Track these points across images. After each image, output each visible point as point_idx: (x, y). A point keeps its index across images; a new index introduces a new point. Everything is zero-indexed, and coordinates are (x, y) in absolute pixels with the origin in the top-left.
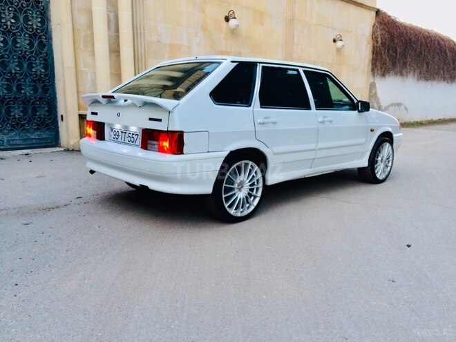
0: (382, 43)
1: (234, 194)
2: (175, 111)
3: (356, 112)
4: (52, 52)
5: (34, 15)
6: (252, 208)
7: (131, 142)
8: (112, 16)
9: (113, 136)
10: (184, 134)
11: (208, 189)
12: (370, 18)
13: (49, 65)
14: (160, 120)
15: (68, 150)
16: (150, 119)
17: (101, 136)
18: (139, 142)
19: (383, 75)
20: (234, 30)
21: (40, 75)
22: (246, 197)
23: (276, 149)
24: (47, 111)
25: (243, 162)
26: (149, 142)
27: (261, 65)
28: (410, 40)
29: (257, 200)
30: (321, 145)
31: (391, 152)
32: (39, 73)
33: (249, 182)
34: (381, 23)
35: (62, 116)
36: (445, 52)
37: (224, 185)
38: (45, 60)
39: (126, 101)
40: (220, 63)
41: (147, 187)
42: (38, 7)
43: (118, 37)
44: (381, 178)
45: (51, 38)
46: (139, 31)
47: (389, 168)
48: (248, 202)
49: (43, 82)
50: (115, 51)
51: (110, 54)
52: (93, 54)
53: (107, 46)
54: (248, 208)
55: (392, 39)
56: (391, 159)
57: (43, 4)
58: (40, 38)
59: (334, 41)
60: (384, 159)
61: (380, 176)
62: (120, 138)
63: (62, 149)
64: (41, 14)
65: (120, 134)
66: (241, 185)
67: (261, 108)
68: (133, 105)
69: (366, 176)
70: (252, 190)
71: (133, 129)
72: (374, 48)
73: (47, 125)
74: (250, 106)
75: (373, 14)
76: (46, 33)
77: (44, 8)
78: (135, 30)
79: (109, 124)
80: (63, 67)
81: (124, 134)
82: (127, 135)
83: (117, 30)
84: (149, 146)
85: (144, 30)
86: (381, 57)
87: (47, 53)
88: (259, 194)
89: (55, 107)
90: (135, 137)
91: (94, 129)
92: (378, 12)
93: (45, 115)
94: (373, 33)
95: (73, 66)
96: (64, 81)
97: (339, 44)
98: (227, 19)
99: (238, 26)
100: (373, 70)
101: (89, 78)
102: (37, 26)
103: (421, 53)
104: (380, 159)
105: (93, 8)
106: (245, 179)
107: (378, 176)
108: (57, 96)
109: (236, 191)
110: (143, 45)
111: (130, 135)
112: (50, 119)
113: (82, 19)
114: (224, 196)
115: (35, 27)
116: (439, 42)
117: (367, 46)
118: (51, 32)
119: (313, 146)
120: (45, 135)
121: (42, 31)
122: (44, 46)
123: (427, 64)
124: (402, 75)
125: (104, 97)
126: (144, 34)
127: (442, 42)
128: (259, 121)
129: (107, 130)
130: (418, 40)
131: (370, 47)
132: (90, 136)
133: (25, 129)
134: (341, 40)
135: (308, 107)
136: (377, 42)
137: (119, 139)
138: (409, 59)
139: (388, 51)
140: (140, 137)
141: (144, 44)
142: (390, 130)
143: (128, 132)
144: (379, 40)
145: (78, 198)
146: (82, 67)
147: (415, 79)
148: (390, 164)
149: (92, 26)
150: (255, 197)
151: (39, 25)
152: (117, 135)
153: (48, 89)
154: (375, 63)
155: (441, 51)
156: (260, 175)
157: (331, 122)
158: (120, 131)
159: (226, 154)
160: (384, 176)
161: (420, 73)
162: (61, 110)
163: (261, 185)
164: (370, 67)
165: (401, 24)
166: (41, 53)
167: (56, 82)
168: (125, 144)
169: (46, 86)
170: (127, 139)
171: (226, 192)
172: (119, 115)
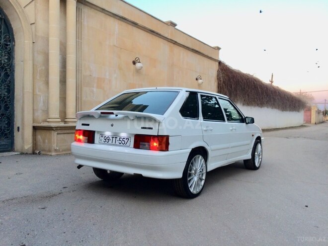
0: (223, 82)
1: (192, 178)
3: (245, 124)
4: (14, 80)
5: (3, 54)
7: (123, 144)
9: (103, 140)
11: (179, 175)
12: (216, 66)
13: (10, 89)
20: (139, 70)
21: (4, 97)
22: (198, 180)
23: (213, 147)
24: (6, 124)
25: (197, 156)
26: (141, 143)
27: (200, 94)
28: (238, 80)
29: (203, 182)
31: (261, 150)
32: (3, 96)
33: (200, 170)
34: (222, 70)
35: (18, 128)
36: (257, 88)
37: (188, 172)
38: (8, 86)
39: (116, 116)
40: (178, 92)
41: (141, 175)
42: (6, 48)
45: (14, 71)
47: (260, 160)
49: (6, 102)
50: (63, 81)
52: (47, 83)
54: (199, 187)
55: (229, 80)
56: (261, 153)
57: (10, 46)
58: (6, 70)
59: (197, 79)
60: (258, 154)
61: (257, 165)
62: (110, 141)
63: (17, 153)
64: (9, 53)
65: (111, 138)
66: (196, 172)
67: (204, 120)
71: (123, 135)
72: (218, 84)
73: (6, 134)
74: (198, 119)
75: (217, 63)
76: (10, 67)
77: (10, 49)
80: (23, 91)
81: (114, 138)
82: (118, 139)
84: (141, 146)
86: (224, 90)
87: (10, 82)
88: (204, 177)
89: (13, 121)
90: (126, 141)
91: (84, 136)
92: (220, 63)
93: (5, 127)
94: (218, 75)
95: (31, 91)
96: (23, 102)
97: (200, 81)
98: (134, 63)
99: (142, 67)
101: (42, 100)
102: (4, 61)
103: (245, 89)
104: (256, 153)
105: (50, 51)
106: (198, 168)
108: (15, 112)
109: (194, 175)
110: (80, 78)
111: (121, 139)
112: (8, 130)
115: (3, 62)
116: (254, 83)
117: (214, 83)
118: (14, 66)
119: (228, 145)
120: (4, 142)
121: (8, 66)
122: (9, 76)
123: (248, 95)
125: (102, 113)
126: (81, 70)
127: (256, 82)
128: (204, 129)
129: (97, 137)
130: (242, 80)
131: (216, 84)
132: (79, 141)
134: (201, 79)
135: (224, 120)
136: (220, 81)
138: (238, 92)
139: (227, 87)
142: (259, 135)
143: (118, 137)
144: (222, 79)
145: (64, 188)
146: (37, 92)
148: (261, 157)
150: (202, 180)
151: (6, 61)
152: (107, 140)
153: (9, 108)
155: (255, 87)
156: (204, 165)
157: (235, 130)
159: (190, 150)
160: (259, 165)
161: (245, 100)
162: (18, 122)
163: (205, 171)
165: (233, 70)
166: (6, 81)
167: (15, 102)
168: (117, 145)
169: (7, 105)
170: (117, 142)
171: (189, 176)
172: (112, 125)
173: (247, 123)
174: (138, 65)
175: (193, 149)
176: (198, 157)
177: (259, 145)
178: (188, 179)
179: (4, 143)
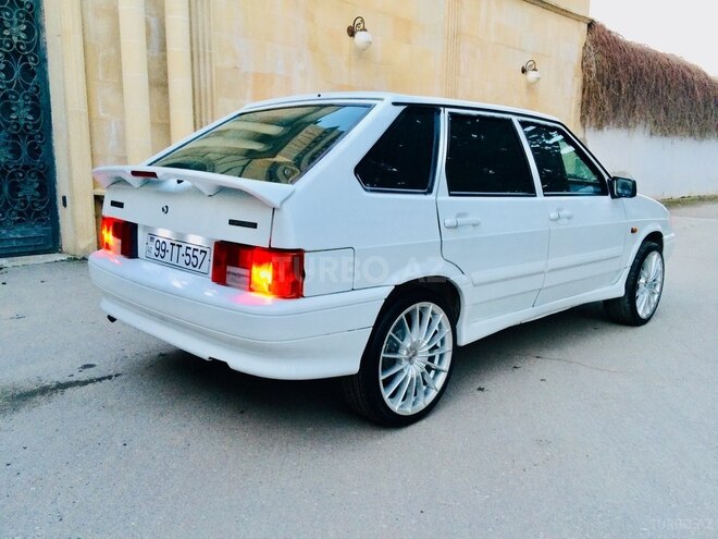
0: (598, 76)
2: (286, 207)
4: (46, 84)
5: (15, 19)
6: (433, 394)
7: (192, 266)
8: (154, 25)
9: (154, 251)
10: (306, 255)
11: (351, 366)
12: (579, 34)
13: (40, 107)
14: (254, 226)
15: (75, 259)
16: (232, 222)
17: (130, 249)
18: (208, 266)
19: (600, 127)
20: (364, 50)
21: (26, 125)
22: (423, 374)
23: (478, 276)
24: (37, 190)
25: (418, 306)
26: (229, 269)
27: (447, 110)
28: (641, 70)
29: (442, 378)
30: (554, 262)
31: (660, 269)
32: (22, 122)
33: (429, 344)
34: (596, 43)
35: (64, 199)
36: (693, 90)
37: (382, 355)
38: (34, 98)
39: (179, 182)
40: (369, 107)
41: (224, 364)
42: (21, 5)
43: (165, 59)
44: (644, 315)
45: (45, 60)
46: (201, 49)
47: (656, 296)
48: (425, 383)
49: (31, 138)
50: (159, 83)
51: (150, 90)
52: (120, 88)
53: (145, 76)
54: (426, 393)
55: (614, 69)
56: (659, 279)
58: (25, 59)
59: (524, 71)
60: (650, 280)
61: (642, 311)
62: (168, 255)
63: (64, 257)
64: (28, 17)
65: (169, 247)
66: (413, 352)
67: (450, 195)
68: (196, 192)
69: (619, 313)
70: (431, 359)
71: (196, 240)
72: (584, 80)
73: (38, 214)
74: (430, 191)
75: (584, 27)
76: (35, 51)
77: (32, 6)
78: (195, 48)
79: (145, 227)
80: (66, 112)
81: (176, 248)
82: (183, 250)
83: (163, 47)
84: (229, 278)
85: (210, 49)
86: (597, 98)
87: (37, 87)
88: (446, 365)
89: (53, 183)
90: (200, 257)
91: (116, 234)
92: (591, 25)
93: (33, 196)
94: (584, 59)
95: (84, 110)
96: (68, 136)
97: (531, 75)
98: (351, 32)
99: (370, 43)
100: (583, 118)
101: (114, 132)
102: (19, 38)
103: (657, 92)
104: (642, 281)
105: (120, 8)
106: (421, 339)
107: (640, 312)
108: (56, 162)
109: (405, 363)
110: (208, 72)
111: (190, 252)
112: (42, 204)
113: (100, 27)
115: (15, 39)
116: (684, 77)
117: (573, 80)
118: (45, 49)
119: (539, 265)
120: (35, 231)
121: (29, 47)
122: (33, 73)
123: (666, 109)
124: (627, 126)
125: (135, 173)
126: (211, 55)
127: (689, 75)
128: (449, 222)
129: (142, 237)
130: (652, 70)
131: (578, 82)
132: (108, 247)
134: (535, 70)
135: (531, 192)
136: (590, 73)
137: (167, 259)
138: (639, 102)
139: (608, 88)
140: (210, 256)
141: (211, 73)
142: (658, 228)
143: (184, 246)
144: (593, 69)
145: (84, 367)
146: (100, 111)
147: (647, 133)
148: (658, 289)
149: (119, 39)
150: (437, 372)
151: (23, 36)
152: (161, 250)
153: (39, 151)
154: (587, 108)
155: (687, 89)
156: (447, 330)
157: (569, 218)
158: (168, 242)
159: (386, 291)
160: (648, 312)
161: (655, 124)
162: (62, 189)
163: (448, 346)
164: (579, 114)
165: (626, 44)
166: (27, 87)
167: (54, 138)
168: (180, 268)
169: (35, 144)
170: (182, 259)
171: (385, 369)
172: (165, 210)
173: (613, 197)
174: (360, 36)
175: (398, 288)
176: (423, 309)
177: (654, 258)
178: (382, 377)
179: (34, 234)
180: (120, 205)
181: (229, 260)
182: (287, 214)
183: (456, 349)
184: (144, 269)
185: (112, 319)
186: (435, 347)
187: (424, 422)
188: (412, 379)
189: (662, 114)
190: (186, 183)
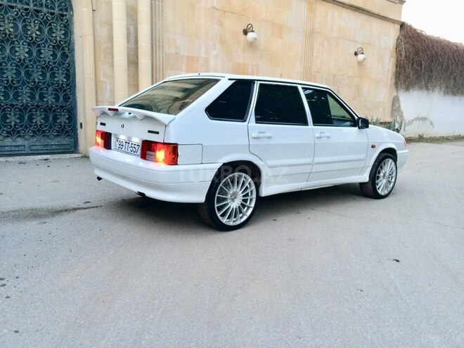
0: (406, 56)
1: (227, 204)
2: (171, 125)
3: (356, 128)
4: (74, 62)
5: (58, 28)
6: (245, 218)
7: (133, 152)
8: (132, 29)
9: (118, 145)
10: (179, 146)
11: (201, 198)
12: (393, 33)
13: (70, 75)
14: (158, 133)
15: (85, 156)
16: (149, 132)
17: (107, 145)
18: (139, 152)
19: (407, 89)
20: (252, 43)
21: (62, 84)
22: (239, 207)
23: (270, 163)
24: (67, 119)
25: (236, 174)
26: (148, 152)
27: (259, 82)
28: (436, 53)
29: (251, 210)
30: (317, 160)
31: (394, 168)
32: (61, 82)
33: (242, 193)
34: (405, 37)
35: (81, 124)
37: (217, 195)
38: (67, 70)
39: (130, 114)
40: (218, 80)
41: (144, 195)
42: (62, 20)
43: (137, 48)
44: (383, 194)
45: (74, 50)
46: (158, 43)
47: (392, 184)
48: (241, 212)
49: (65, 91)
50: (133, 62)
51: (128, 66)
52: (112, 65)
53: (126, 59)
54: (241, 218)
55: (417, 53)
56: (394, 174)
57: (68, 17)
58: (63, 49)
59: (356, 54)
60: (387, 174)
61: (381, 191)
62: (124, 147)
63: (80, 156)
64: (65, 26)
65: (124, 144)
66: (234, 196)
67: (256, 123)
68: (136, 118)
69: (367, 191)
70: (245, 201)
71: (135, 140)
72: (397, 61)
73: (67, 132)
74: (245, 121)
75: (398, 27)
76: (68, 44)
77: (67, 21)
78: (154, 43)
79: (115, 135)
80: (83, 77)
81: (127, 144)
82: (130, 145)
83: (136, 42)
84: (147, 156)
85: (163, 43)
86: (405, 71)
87: (69, 64)
88: (253, 205)
89: (75, 115)
90: (137, 147)
91: (102, 138)
92: (402, 25)
93: (65, 122)
94: (397, 46)
95: (93, 76)
96: (84, 91)
97: (361, 57)
98: (245, 32)
99: (256, 39)
100: (396, 83)
101: (108, 88)
102: (60, 38)
103: (448, 67)
104: (382, 174)
105: (114, 22)
106: (238, 190)
107: (379, 191)
108: (77, 104)
109: (229, 201)
110: (161, 57)
111: (133, 146)
112: (70, 126)
113: (103, 32)
114: (216, 206)
115: (58, 39)
117: (390, 59)
118: (74, 43)
119: (309, 160)
120: (65, 141)
121: (65, 42)
122: (67, 57)
123: (455, 78)
124: (427, 89)
125: (110, 109)
126: (163, 46)
128: (253, 135)
129: (113, 140)
130: (445, 53)
131: (393, 60)
133: (45, 136)
134: (363, 53)
135: (306, 123)
136: (401, 55)
137: (123, 149)
139: (412, 65)
140: (140, 148)
141: (163, 56)
143: (131, 143)
144: (403, 53)
145: (86, 202)
146: (102, 78)
147: (442, 93)
148: (393, 180)
149: (112, 39)
150: (249, 208)
151: (63, 37)
152: (121, 145)
153: (69, 98)
154: (399, 77)
156: (253, 187)
157: (328, 137)
158: (124, 142)
159: (219, 165)
160: (386, 192)
161: (447, 87)
162: (80, 118)
163: (254, 196)
164: (394, 81)
165: (427, 38)
166: (64, 64)
167: (77, 91)
168: (128, 153)
169: (67, 94)
170: (129, 149)
171: (218, 202)
172: (123, 126)
173: (359, 128)
174: (250, 35)
175: (224, 164)
177: (389, 162)
179: (65, 142)
180: (104, 124)
181: (147, 149)
182: (171, 128)
183: (259, 198)
184: (114, 154)
185: (99, 179)
186: (247, 195)
187: (239, 230)
188: (233, 209)
189: (452, 81)
190: (132, 115)
